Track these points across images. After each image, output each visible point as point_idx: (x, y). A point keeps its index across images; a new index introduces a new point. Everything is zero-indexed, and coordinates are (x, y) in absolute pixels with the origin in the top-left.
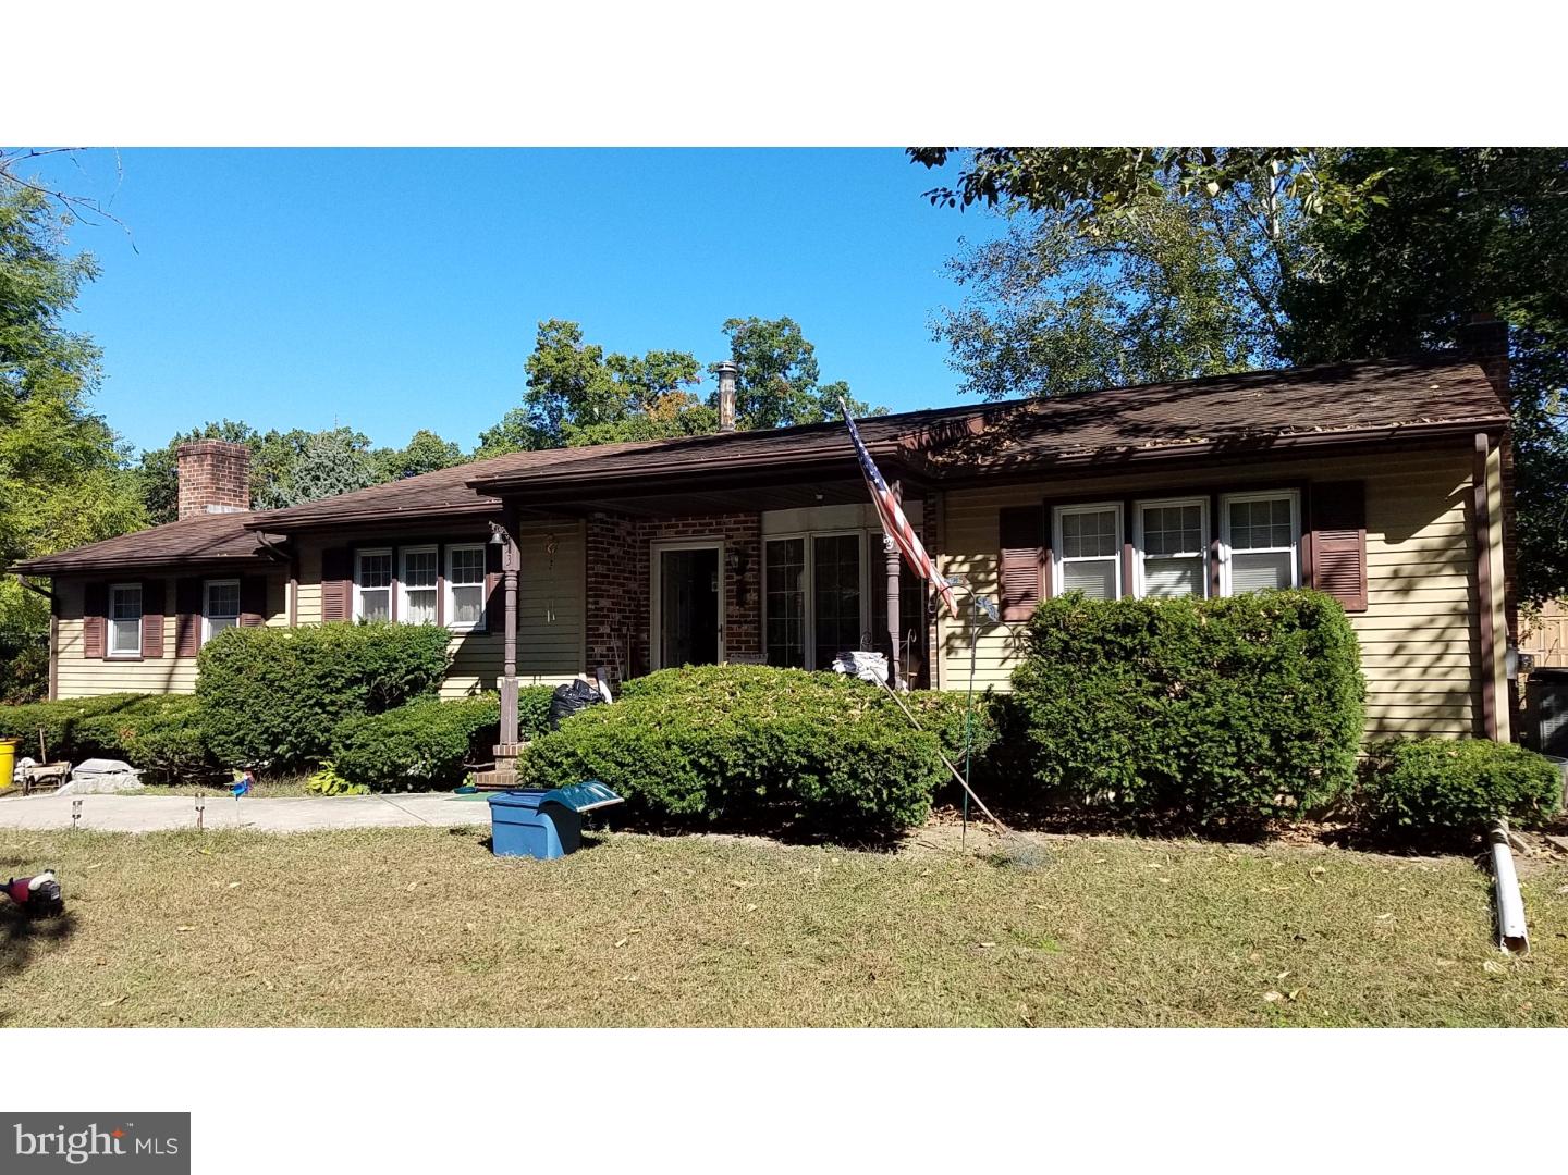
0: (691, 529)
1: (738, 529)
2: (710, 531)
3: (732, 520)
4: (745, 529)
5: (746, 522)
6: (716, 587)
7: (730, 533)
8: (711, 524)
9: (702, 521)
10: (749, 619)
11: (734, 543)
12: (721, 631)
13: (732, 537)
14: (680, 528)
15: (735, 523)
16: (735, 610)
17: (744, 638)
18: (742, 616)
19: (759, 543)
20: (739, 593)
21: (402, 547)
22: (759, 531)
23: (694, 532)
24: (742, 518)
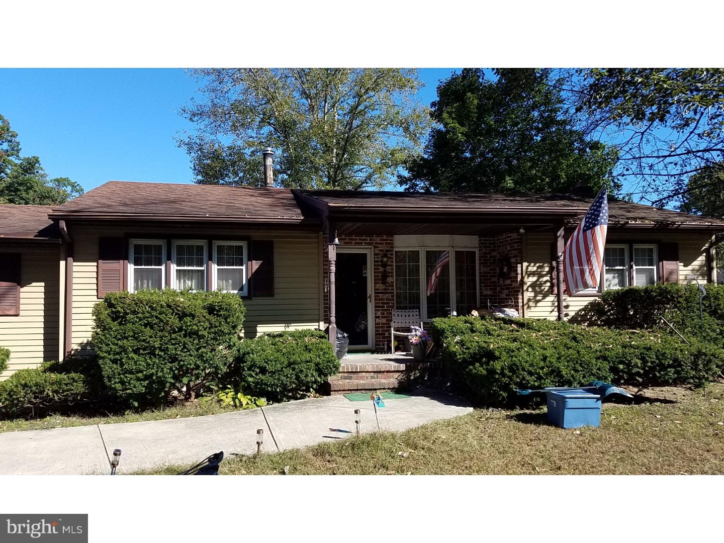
0: (354, 242)
1: (382, 244)
2: (365, 243)
3: (379, 238)
4: (386, 243)
5: (387, 240)
6: (366, 273)
7: (378, 246)
8: (366, 240)
9: (361, 238)
10: (389, 291)
11: (380, 250)
12: (370, 297)
13: (378, 247)
14: (347, 241)
15: (380, 240)
16: (380, 286)
17: (385, 301)
18: (384, 289)
19: (392, 251)
20: (382, 278)
21: (173, 240)
22: (391, 245)
23: (355, 243)
24: (385, 237)
